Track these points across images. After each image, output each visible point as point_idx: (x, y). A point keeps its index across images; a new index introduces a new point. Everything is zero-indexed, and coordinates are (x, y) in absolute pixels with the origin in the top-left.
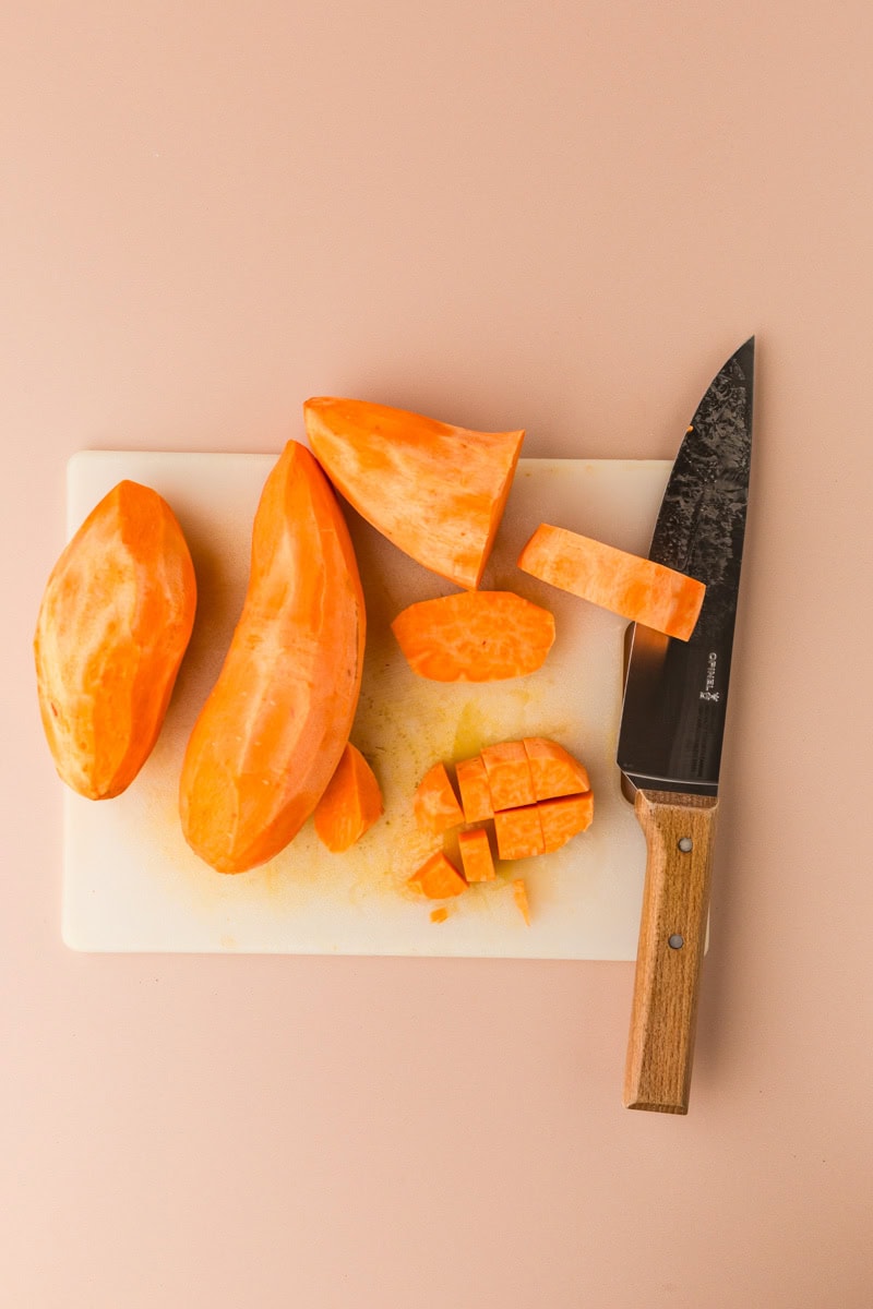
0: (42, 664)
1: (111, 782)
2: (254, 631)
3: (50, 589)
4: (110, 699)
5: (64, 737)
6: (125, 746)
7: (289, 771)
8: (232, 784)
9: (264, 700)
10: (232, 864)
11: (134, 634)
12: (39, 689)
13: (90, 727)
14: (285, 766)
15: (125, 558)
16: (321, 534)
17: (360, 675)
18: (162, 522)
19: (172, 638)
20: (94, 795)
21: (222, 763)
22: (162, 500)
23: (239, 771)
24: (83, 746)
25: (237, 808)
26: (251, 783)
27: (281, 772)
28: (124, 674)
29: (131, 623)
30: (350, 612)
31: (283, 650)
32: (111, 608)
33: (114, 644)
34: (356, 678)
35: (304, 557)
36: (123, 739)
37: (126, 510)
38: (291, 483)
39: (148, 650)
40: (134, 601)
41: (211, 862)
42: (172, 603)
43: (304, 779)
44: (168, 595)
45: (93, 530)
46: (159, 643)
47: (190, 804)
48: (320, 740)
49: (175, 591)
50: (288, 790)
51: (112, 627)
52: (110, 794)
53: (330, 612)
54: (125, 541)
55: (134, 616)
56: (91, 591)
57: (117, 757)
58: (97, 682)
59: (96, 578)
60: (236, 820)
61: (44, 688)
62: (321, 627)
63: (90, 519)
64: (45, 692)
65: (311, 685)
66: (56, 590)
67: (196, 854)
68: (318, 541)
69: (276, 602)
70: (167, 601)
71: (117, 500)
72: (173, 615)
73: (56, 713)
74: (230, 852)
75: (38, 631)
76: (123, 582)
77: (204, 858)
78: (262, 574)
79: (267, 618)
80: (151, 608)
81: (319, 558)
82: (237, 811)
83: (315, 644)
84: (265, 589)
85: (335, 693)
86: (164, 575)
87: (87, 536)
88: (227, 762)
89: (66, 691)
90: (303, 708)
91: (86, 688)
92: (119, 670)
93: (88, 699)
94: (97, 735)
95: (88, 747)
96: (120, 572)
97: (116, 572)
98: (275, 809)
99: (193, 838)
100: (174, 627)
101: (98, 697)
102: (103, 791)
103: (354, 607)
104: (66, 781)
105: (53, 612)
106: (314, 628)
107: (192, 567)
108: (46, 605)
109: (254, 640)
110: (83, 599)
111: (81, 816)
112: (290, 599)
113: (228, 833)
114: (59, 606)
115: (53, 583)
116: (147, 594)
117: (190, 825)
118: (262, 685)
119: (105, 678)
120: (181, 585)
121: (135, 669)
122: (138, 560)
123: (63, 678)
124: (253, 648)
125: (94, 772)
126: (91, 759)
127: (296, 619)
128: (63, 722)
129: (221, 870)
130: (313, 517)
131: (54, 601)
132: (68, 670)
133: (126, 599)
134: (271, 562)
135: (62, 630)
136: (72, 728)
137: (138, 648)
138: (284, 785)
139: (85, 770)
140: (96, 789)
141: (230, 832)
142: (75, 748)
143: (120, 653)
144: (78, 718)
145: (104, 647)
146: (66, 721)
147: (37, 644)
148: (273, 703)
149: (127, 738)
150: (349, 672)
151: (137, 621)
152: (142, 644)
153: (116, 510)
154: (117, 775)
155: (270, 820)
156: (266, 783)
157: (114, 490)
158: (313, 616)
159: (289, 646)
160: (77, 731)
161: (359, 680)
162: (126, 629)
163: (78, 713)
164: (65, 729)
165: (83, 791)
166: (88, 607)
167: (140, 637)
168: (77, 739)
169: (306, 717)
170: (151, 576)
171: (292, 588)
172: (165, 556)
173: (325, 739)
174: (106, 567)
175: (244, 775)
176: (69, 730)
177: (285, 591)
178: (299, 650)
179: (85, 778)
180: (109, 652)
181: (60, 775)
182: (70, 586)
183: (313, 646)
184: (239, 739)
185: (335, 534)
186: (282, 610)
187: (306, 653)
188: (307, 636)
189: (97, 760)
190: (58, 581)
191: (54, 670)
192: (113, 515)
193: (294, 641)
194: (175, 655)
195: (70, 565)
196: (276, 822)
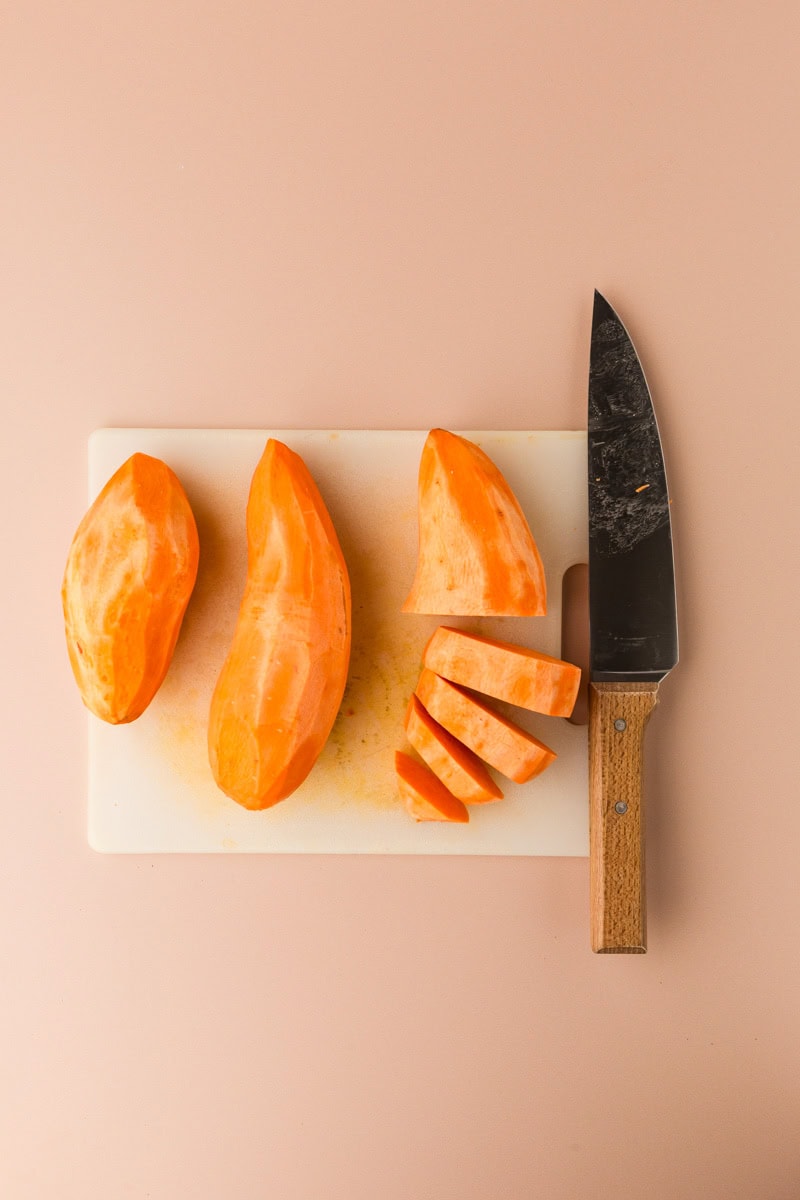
0: (69, 610)
1: (129, 709)
2: (256, 604)
3: (75, 545)
4: (127, 638)
5: (88, 671)
6: (140, 678)
7: (298, 718)
8: (252, 735)
9: (271, 661)
10: (258, 803)
11: (146, 583)
12: (67, 631)
13: (110, 662)
14: (294, 715)
15: (138, 519)
16: (305, 516)
17: (349, 631)
18: (169, 488)
19: (179, 586)
20: (114, 720)
21: (242, 718)
22: (169, 470)
23: (257, 723)
24: (104, 679)
25: (258, 754)
26: (268, 731)
27: (291, 720)
28: (139, 618)
29: (144, 574)
30: (336, 580)
31: (283, 617)
32: (127, 561)
33: (130, 591)
34: (346, 634)
35: (292, 537)
36: (138, 672)
37: (138, 478)
38: (274, 476)
39: (159, 596)
40: (146, 555)
41: (241, 802)
42: (179, 556)
43: (312, 724)
44: (175, 550)
45: (110, 496)
46: (168, 590)
47: (218, 755)
48: (322, 689)
49: (181, 546)
50: (299, 735)
51: (128, 577)
52: (128, 719)
53: (319, 581)
54: (138, 504)
55: (147, 567)
56: (110, 547)
57: (133, 689)
58: (116, 624)
59: (114, 536)
60: (258, 766)
61: (71, 629)
62: (312, 595)
63: (109, 486)
64: (72, 633)
65: (309, 644)
66: (80, 546)
67: (227, 796)
68: (302, 522)
69: (272, 578)
70: (175, 555)
71: (130, 469)
72: (179, 566)
73: (81, 652)
74: (256, 792)
75: (65, 581)
76: (137, 539)
77: (234, 799)
78: (258, 554)
79: (267, 591)
80: (161, 561)
81: (305, 536)
82: (258, 758)
83: (309, 609)
84: (262, 566)
85: (330, 648)
86: (171, 532)
87: (106, 501)
88: (246, 717)
89: (91, 632)
90: (305, 665)
91: (107, 630)
92: (134, 614)
93: (109, 639)
94: (116, 668)
95: (109, 680)
96: (134, 531)
97: (131, 531)
98: (290, 752)
99: (223, 784)
100: (180, 577)
101: (117, 637)
102: (122, 716)
103: (339, 575)
104: (90, 709)
105: (77, 565)
106: (307, 596)
107: (195, 525)
108: (72, 560)
109: (257, 611)
110: (103, 553)
111: (102, 738)
112: (284, 573)
113: (253, 777)
114: (83, 560)
115: (77, 541)
116: (157, 549)
117: (220, 773)
118: (268, 649)
119: (123, 621)
120: (186, 542)
121: (148, 612)
122: (149, 520)
123: (87, 621)
124: (257, 618)
125: (115, 700)
126: (111, 690)
127: (290, 590)
128: (88, 659)
129: (250, 808)
130: (296, 502)
131: (78, 556)
132: (91, 615)
133: (140, 553)
134: (264, 544)
135: (86, 581)
136: (95, 664)
137: (150, 595)
138: (295, 731)
139: (106, 698)
140: (115, 715)
141: (254, 775)
142: (97, 681)
143: (135, 600)
144: (100, 655)
145: (121, 595)
146: (90, 658)
147: (64, 593)
148: (278, 663)
149: (142, 672)
150: (340, 630)
151: (148, 573)
152: (153, 591)
153: (129, 478)
154: (134, 702)
155: (287, 762)
156: (280, 731)
157: (127, 462)
158: (304, 585)
159: (287, 614)
160: (99, 666)
161: (350, 636)
162: (139, 579)
163: (100, 650)
164: (89, 664)
165: (104, 716)
166: (108, 561)
167: (152, 585)
168: (100, 673)
169: (307, 672)
170: (160, 533)
171: (285, 563)
172: (173, 517)
173: (326, 688)
174: (122, 527)
175: (261, 726)
176: (92, 665)
177: (279, 567)
178: (296, 616)
179: (107, 706)
180: (125, 598)
181: (85, 704)
182: (92, 543)
183: (308, 611)
184: (253, 696)
185: (316, 515)
186: (278, 584)
187: (302, 617)
188: (301, 604)
189: (116, 690)
190: (82, 539)
191: (79, 615)
192: (127, 483)
193: (291, 609)
194: (181, 600)
195: (92, 524)
196: (292, 763)
